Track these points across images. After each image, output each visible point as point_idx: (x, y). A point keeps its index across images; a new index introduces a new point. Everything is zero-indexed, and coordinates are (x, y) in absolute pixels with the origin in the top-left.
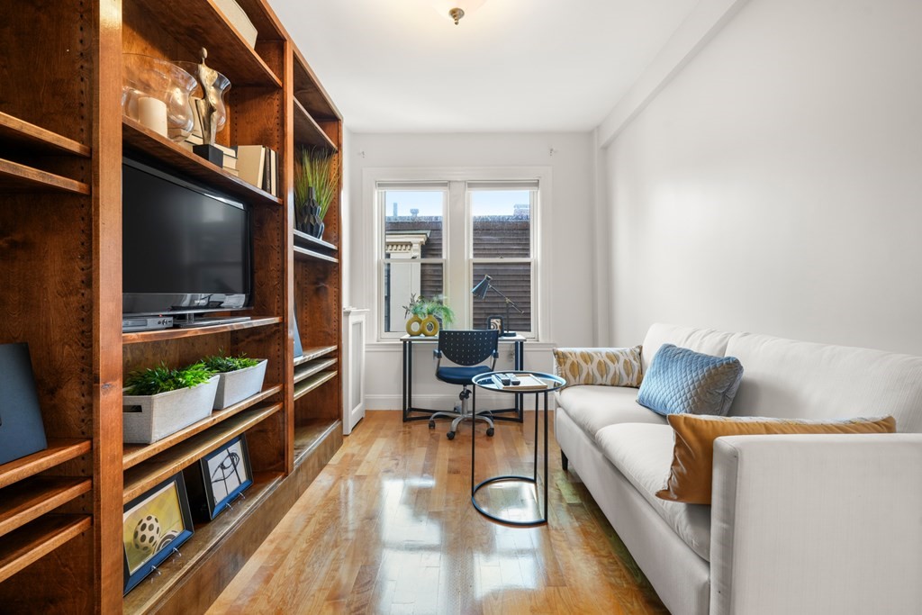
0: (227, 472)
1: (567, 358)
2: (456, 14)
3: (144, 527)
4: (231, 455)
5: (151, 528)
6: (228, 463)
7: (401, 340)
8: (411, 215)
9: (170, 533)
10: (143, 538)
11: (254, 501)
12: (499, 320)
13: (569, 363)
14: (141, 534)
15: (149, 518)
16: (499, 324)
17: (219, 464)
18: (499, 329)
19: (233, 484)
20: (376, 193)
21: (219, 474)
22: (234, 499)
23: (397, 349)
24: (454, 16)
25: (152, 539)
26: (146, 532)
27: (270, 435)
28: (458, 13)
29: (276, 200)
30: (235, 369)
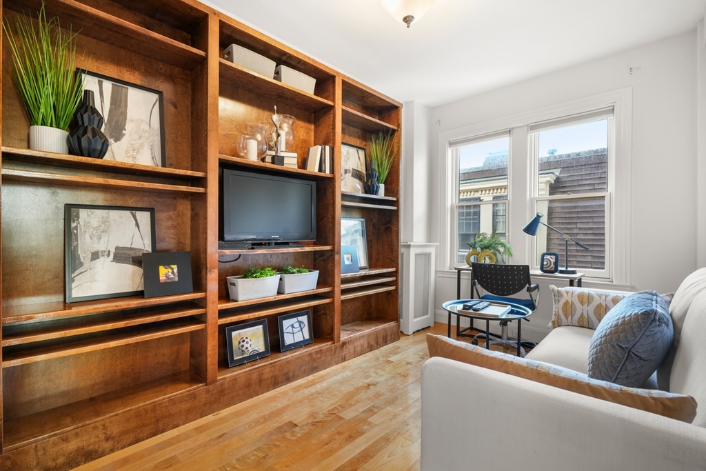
0: (295, 330)
1: (562, 296)
2: (407, 20)
3: (244, 341)
4: (300, 322)
5: (247, 343)
6: (297, 325)
7: (456, 269)
8: (548, 155)
9: (257, 349)
10: (243, 346)
11: (307, 350)
12: (554, 257)
13: (563, 301)
14: (242, 344)
15: (247, 338)
16: (553, 261)
17: (291, 324)
18: (552, 265)
19: (299, 338)
20: (449, 151)
21: (290, 329)
22: (297, 346)
23: (454, 276)
24: (406, 22)
25: (247, 348)
26: (244, 343)
27: (328, 317)
28: (408, 19)
29: (330, 176)
30: (293, 273)
